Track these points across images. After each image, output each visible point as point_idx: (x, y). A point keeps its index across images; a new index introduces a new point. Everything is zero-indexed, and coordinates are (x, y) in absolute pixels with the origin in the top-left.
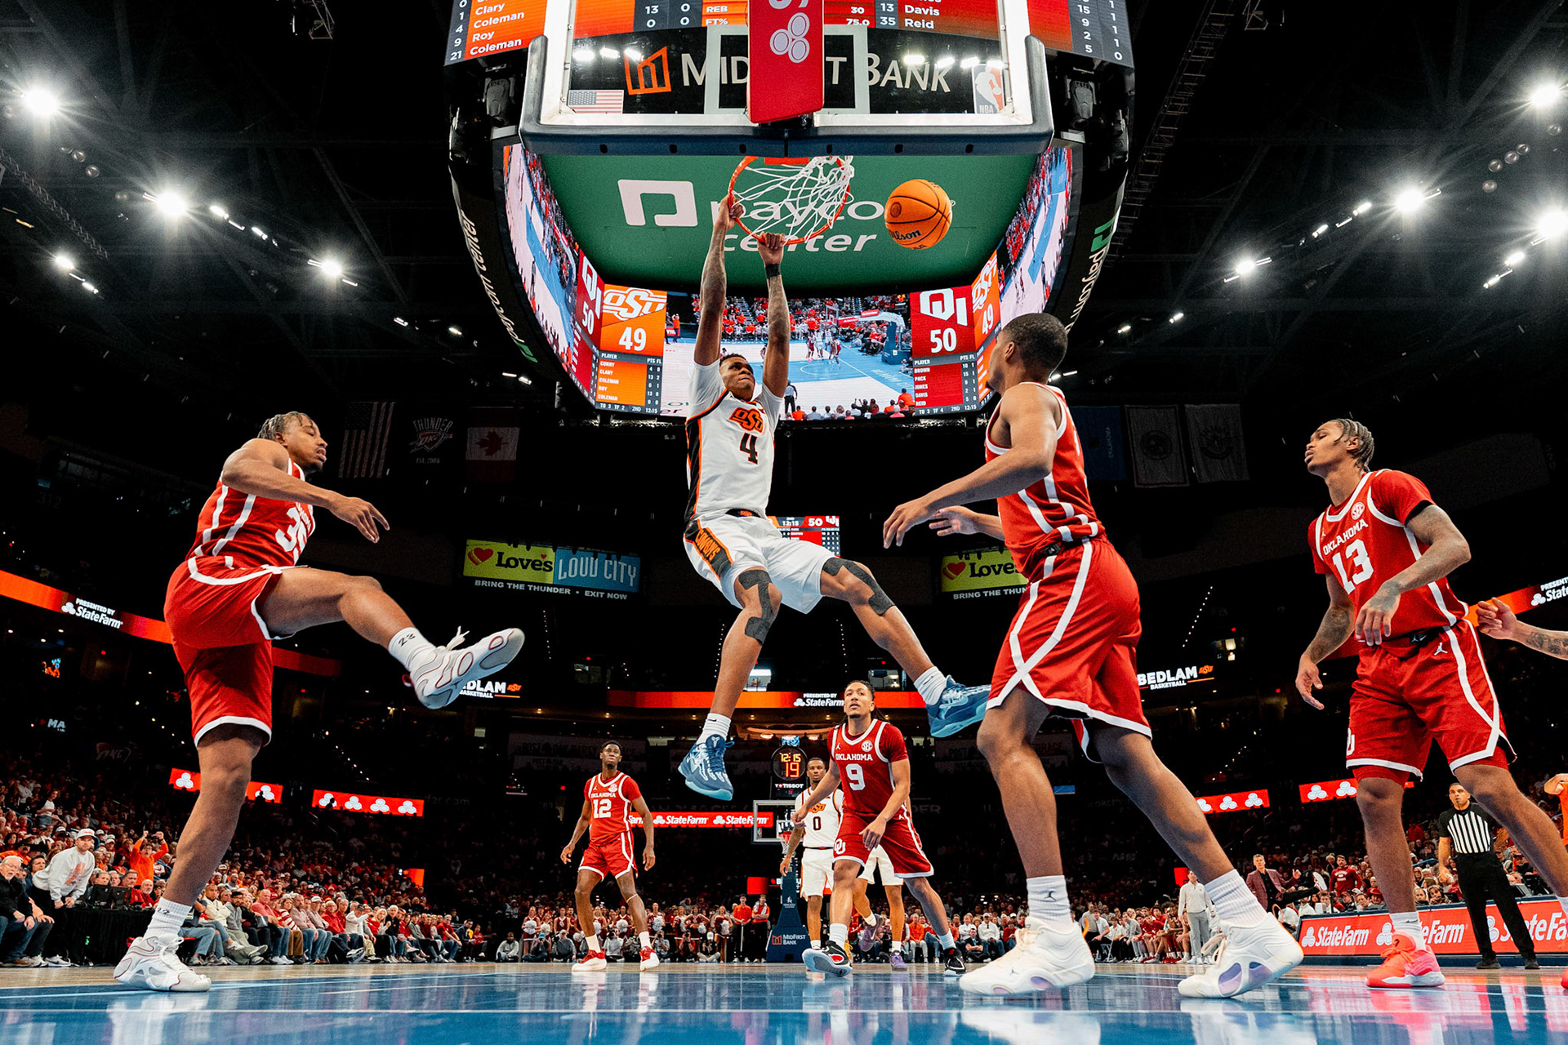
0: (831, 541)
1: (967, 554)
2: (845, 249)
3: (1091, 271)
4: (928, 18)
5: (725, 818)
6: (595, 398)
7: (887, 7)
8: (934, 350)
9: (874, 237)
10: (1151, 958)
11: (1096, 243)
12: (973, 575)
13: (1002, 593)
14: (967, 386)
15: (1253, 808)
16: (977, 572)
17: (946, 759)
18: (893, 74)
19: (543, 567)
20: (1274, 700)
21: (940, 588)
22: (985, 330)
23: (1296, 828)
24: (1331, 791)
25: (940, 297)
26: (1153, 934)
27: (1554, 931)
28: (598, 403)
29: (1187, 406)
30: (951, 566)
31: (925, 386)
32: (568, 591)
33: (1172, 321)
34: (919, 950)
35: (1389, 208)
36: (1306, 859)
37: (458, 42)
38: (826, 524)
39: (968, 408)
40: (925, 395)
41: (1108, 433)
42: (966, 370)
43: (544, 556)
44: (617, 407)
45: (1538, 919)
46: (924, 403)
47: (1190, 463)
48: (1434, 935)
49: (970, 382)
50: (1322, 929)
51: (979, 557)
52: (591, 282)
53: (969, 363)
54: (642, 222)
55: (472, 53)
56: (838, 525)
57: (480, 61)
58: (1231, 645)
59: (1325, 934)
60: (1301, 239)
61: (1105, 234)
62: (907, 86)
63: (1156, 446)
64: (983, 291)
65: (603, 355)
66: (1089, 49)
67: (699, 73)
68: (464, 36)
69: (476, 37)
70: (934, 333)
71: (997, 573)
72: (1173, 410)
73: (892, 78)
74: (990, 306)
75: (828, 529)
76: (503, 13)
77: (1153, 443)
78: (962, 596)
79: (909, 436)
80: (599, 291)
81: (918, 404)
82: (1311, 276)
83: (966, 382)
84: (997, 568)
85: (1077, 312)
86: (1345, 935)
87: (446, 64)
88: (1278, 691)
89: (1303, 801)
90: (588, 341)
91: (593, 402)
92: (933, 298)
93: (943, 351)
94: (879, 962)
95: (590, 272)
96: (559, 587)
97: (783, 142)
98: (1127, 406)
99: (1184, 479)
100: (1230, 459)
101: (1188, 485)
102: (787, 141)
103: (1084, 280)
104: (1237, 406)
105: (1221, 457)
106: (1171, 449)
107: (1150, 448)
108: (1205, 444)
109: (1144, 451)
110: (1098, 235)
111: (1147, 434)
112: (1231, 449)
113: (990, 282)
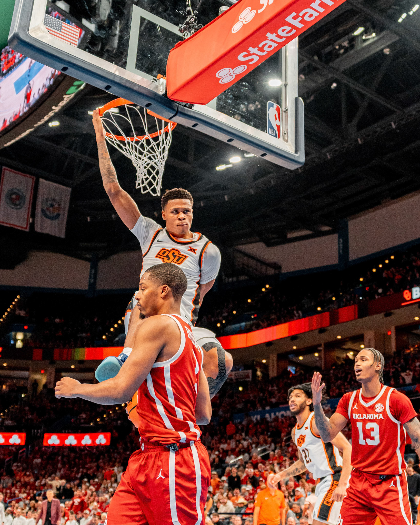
11: (72, 90)
15: (14, 445)
20: (37, 377)
23: (38, 461)
24: (62, 440)
29: (41, 180)
36: (43, 482)
47: (33, 215)
58: (20, 336)
61: (78, 87)
63: (15, 199)
72: (31, 180)
85: (41, 123)
88: (42, 372)
89: (45, 444)
97: (175, 113)
98: (4, 167)
99: (27, 226)
100: (57, 221)
101: (28, 230)
102: (177, 113)
103: (53, 108)
104: (70, 189)
105: (52, 218)
106: (24, 203)
107: (11, 199)
108: (45, 208)
109: (8, 200)
110: (75, 86)
111: (12, 190)
112: (59, 215)
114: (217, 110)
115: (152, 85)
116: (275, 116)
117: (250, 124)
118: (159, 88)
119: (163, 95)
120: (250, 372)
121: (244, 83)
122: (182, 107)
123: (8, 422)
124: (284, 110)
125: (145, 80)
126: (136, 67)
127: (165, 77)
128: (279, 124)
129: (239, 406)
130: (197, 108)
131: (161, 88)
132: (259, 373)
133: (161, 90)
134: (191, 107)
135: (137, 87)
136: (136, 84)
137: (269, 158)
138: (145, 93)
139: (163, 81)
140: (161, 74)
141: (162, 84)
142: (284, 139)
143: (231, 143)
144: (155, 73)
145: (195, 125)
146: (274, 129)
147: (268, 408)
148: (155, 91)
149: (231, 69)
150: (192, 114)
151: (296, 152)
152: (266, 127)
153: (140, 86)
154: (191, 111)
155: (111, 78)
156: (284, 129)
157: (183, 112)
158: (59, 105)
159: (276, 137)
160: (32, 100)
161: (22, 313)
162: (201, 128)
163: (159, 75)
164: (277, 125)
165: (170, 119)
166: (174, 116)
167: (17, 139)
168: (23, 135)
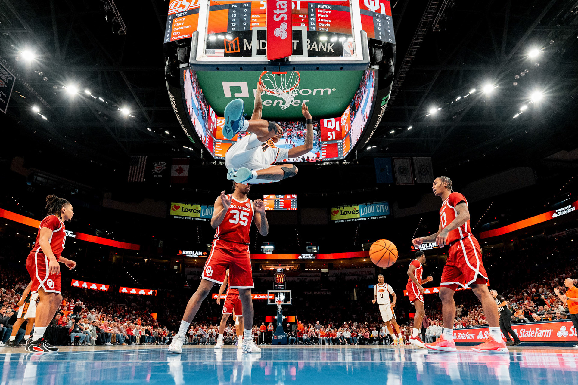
0: (294, 203)
1: (340, 207)
2: (298, 105)
3: (381, 112)
4: (326, 27)
5: (258, 296)
6: (214, 155)
7: (312, 24)
8: (329, 139)
9: (308, 101)
11: (383, 103)
12: (342, 214)
13: (351, 220)
14: (339, 151)
15: (436, 293)
16: (343, 213)
17: (332, 276)
18: (314, 46)
19: (197, 212)
20: (443, 257)
21: (330, 219)
25: (330, 121)
27: (537, 334)
28: (215, 157)
29: (413, 158)
30: (334, 212)
31: (325, 151)
32: (205, 220)
33: (408, 129)
34: (323, 340)
35: (481, 91)
37: (168, 35)
38: (292, 197)
39: (340, 158)
40: (325, 154)
41: (387, 167)
42: (339, 146)
43: (197, 208)
44: (222, 158)
45: (532, 330)
46: (325, 157)
47: (415, 177)
49: (340, 149)
50: (459, 333)
51: (344, 208)
52: (213, 116)
53: (340, 143)
54: (230, 96)
55: (173, 39)
56: (296, 197)
57: (176, 42)
59: (460, 335)
60: (452, 101)
61: (386, 100)
62: (319, 50)
63: (403, 171)
64: (345, 119)
65: (217, 140)
66: (380, 38)
67: (249, 45)
68: (170, 33)
69: (174, 34)
70: (329, 133)
71: (350, 214)
72: (408, 159)
73: (314, 48)
74: (347, 124)
75: (293, 199)
76: (184, 25)
77: (402, 170)
78: (338, 221)
79: (320, 168)
80: (216, 119)
81: (323, 157)
82: (455, 114)
83: (339, 150)
84: (350, 212)
85: (377, 126)
86: (467, 335)
87: (164, 43)
88: (444, 253)
90: (212, 136)
91: (214, 156)
92: (328, 121)
93: (332, 139)
94: (310, 344)
95: (212, 112)
96: (202, 218)
97: (278, 67)
98: (393, 157)
99: (412, 182)
100: (428, 175)
101: (414, 184)
102: (280, 66)
104: (430, 157)
105: (425, 175)
106: (408, 172)
107: (401, 172)
108: (420, 171)
109: (399, 173)
110: (384, 100)
111: (400, 167)
112: (428, 172)
113: (347, 116)
116: (349, 46)
126: (257, 54)
146: (348, 53)
149: (279, 28)
152: (342, 54)
161: (425, 227)
167: (370, 137)
168: (372, 134)
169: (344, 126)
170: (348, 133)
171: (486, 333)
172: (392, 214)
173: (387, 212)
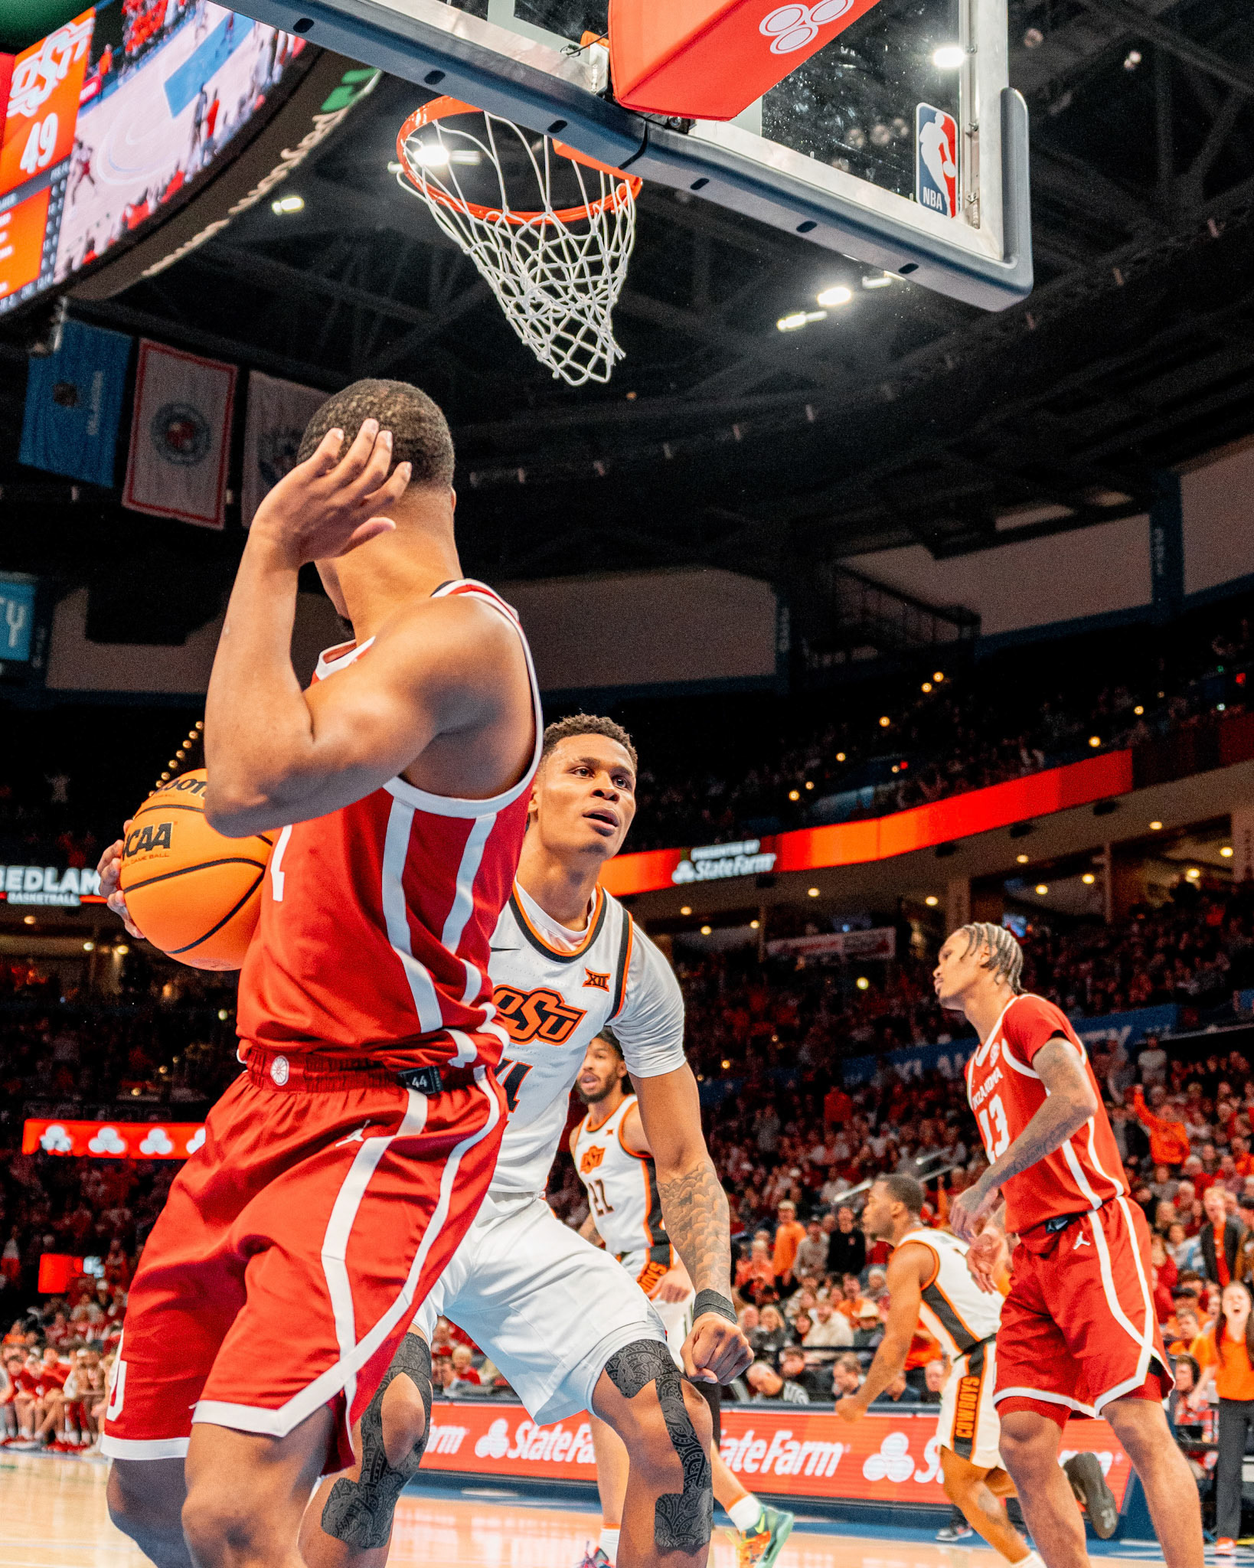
3: (304, 141)
10: (23, 1439)
11: (338, 97)
22: (29, 162)
26: (37, 1395)
29: (256, 376)
33: (277, 208)
41: (98, 381)
48: (579, 1449)
61: (358, 86)
63: (181, 435)
72: (226, 376)
74: (52, 120)
77: (176, 427)
97: (637, 148)
98: (144, 341)
99: (218, 513)
101: (220, 527)
102: (645, 147)
103: (285, 154)
106: (208, 447)
107: (169, 435)
108: (268, 459)
109: (158, 438)
110: (346, 82)
111: (170, 407)
113: (62, 71)
114: (765, 135)
115: (565, 65)
116: (941, 148)
117: (865, 178)
118: (587, 73)
119: (600, 95)
120: (890, 933)
121: (844, 52)
122: (659, 128)
123: (182, 1094)
124: (968, 129)
125: (546, 49)
126: (516, 12)
127: (604, 40)
128: (951, 170)
129: (860, 1035)
130: (703, 130)
131: (595, 72)
132: (917, 938)
133: (594, 81)
134: (684, 130)
135: (522, 73)
136: (517, 65)
137: (926, 277)
138: (547, 89)
139: (597, 51)
140: (594, 30)
141: (598, 60)
142: (968, 217)
143: (810, 236)
144: (574, 28)
145: (699, 184)
146: (938, 191)
147: (944, 1039)
148: (576, 82)
149: (804, 8)
150: (690, 151)
151: (1007, 256)
152: (912, 181)
153: (531, 71)
154: (685, 142)
155: (444, 48)
156: (968, 189)
157: (663, 144)
158: (300, 145)
159: (944, 212)
160: (222, 133)
162: (718, 193)
163: (588, 35)
164: (946, 177)
165: (623, 166)
166: (635, 158)
167: (180, 252)
168: (198, 240)
169: (24, 122)
170: (43, 173)
171: (526, 1433)
172: (37, 663)
173: (13, 641)
